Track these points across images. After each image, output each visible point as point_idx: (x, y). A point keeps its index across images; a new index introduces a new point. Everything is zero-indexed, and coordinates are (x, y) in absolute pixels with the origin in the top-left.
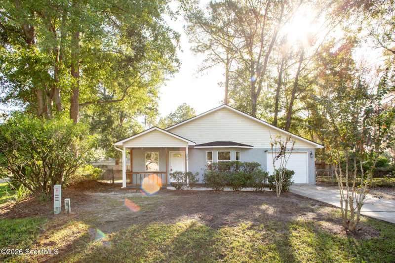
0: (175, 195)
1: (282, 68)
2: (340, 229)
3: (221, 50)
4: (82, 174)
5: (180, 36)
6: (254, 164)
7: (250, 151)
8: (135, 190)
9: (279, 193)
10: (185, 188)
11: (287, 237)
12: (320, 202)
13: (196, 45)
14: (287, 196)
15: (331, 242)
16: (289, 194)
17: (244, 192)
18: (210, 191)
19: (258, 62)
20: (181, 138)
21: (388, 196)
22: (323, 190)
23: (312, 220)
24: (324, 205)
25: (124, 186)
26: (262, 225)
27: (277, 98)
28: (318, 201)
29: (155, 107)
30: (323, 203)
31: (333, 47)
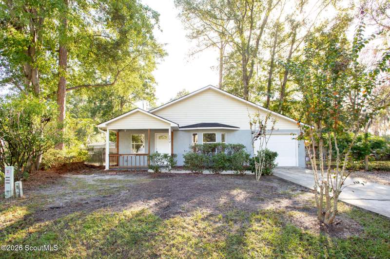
0: (151, 178)
1: (274, 50)
2: (314, 222)
3: (214, 35)
4: (64, 156)
5: (159, 15)
6: (239, 145)
7: (236, 133)
8: (115, 173)
9: (259, 177)
10: (163, 171)
11: (244, 232)
12: (303, 187)
13: (191, 31)
14: (269, 180)
15: (297, 241)
16: (271, 177)
17: (224, 175)
18: (189, 173)
19: (249, 44)
20: (163, 120)
21: (383, 181)
22: (311, 174)
23: (285, 210)
24: (305, 190)
25: (107, 168)
26: (220, 216)
27: (270, 81)
28: (301, 186)
29: (152, 92)
30: (306, 188)
31: (326, 27)
